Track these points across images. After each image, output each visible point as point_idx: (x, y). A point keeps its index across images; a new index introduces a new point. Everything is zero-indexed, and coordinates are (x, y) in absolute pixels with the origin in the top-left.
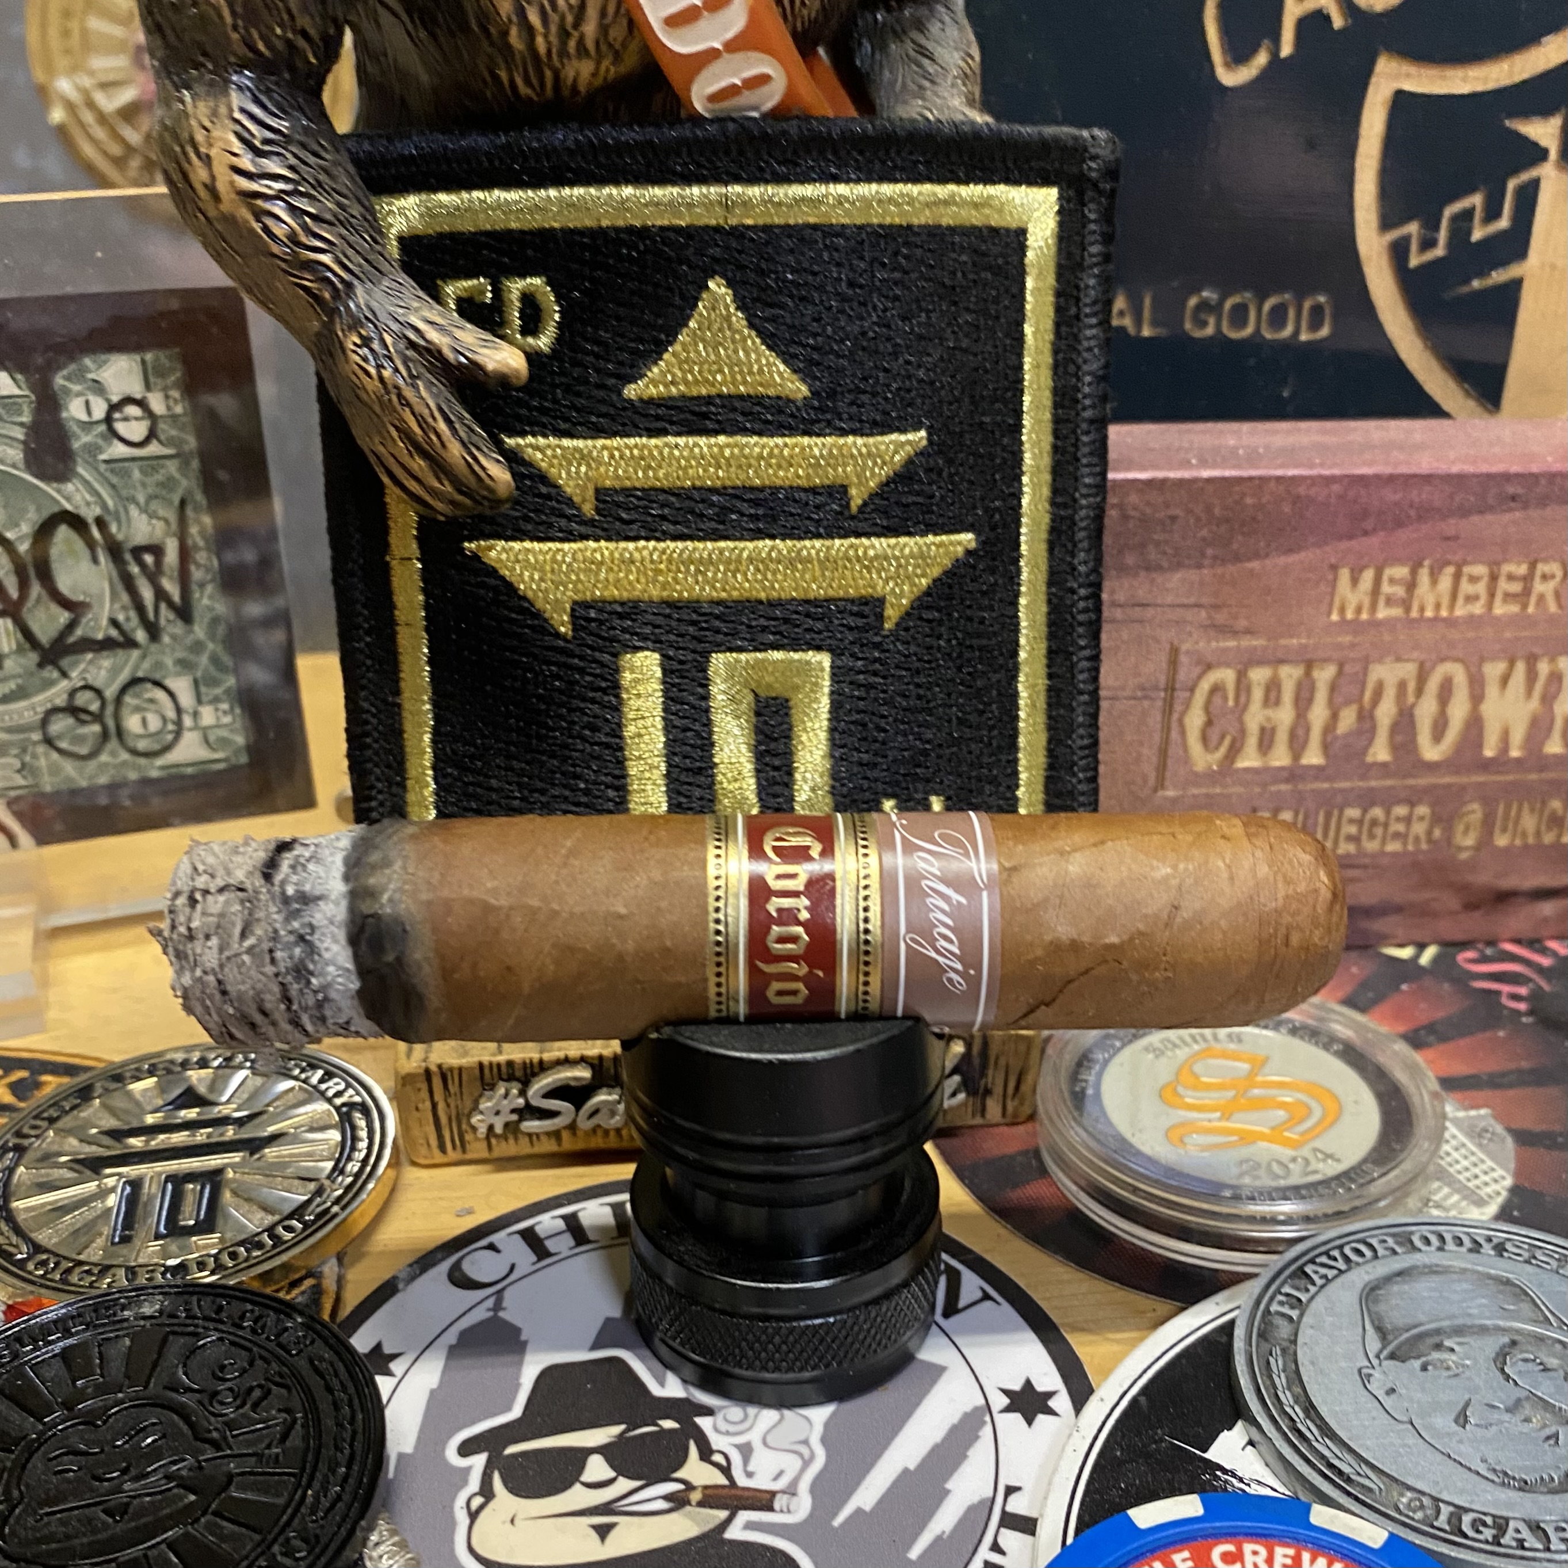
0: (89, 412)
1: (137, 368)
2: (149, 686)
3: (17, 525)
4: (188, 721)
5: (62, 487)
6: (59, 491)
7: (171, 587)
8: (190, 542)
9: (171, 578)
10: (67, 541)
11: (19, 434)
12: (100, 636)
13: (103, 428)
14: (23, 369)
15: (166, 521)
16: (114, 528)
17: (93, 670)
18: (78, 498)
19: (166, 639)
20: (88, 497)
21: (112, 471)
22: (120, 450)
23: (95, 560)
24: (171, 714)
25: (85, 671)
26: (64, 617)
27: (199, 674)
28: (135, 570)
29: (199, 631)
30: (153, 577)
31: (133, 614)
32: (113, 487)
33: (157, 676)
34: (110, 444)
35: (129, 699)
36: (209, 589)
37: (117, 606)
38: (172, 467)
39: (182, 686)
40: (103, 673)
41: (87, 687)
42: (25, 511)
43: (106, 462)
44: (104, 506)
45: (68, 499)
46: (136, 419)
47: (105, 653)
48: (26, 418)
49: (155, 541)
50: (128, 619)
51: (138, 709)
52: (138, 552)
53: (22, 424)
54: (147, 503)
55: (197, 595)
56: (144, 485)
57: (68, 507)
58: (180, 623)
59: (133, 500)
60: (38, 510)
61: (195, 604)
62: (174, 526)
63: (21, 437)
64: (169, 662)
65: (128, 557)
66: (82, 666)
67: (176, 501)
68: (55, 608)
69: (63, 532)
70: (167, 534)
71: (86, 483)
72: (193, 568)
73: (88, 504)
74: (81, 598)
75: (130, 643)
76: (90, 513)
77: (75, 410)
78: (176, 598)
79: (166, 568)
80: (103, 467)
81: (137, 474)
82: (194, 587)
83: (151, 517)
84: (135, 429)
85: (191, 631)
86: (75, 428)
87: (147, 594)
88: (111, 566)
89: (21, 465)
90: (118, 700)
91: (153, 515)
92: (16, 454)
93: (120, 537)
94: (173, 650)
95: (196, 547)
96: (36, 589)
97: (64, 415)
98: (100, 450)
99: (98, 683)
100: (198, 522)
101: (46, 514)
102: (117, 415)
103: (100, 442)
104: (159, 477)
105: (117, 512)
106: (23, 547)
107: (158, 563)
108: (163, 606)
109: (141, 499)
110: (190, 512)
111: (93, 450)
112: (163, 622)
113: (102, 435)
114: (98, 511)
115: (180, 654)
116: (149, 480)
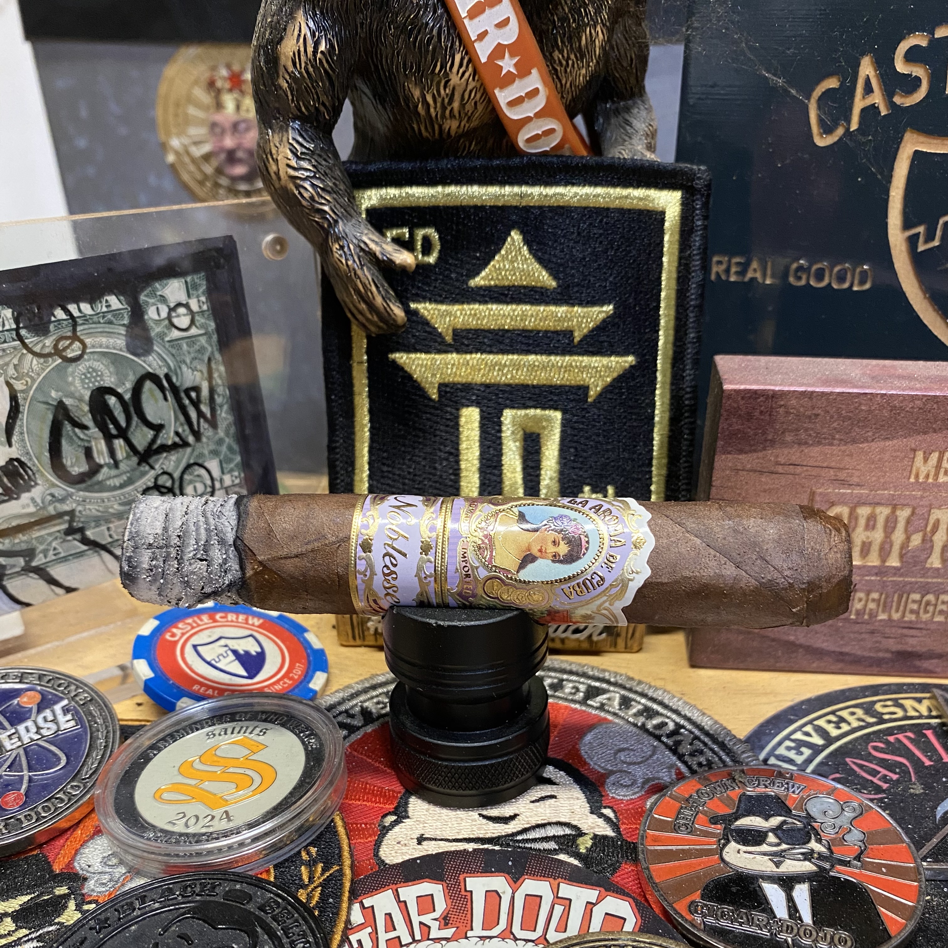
0: (159, 314)
1: (183, 287)
2: (196, 467)
3: (124, 384)
4: (217, 485)
5: (146, 359)
6: (144, 362)
7: (205, 409)
8: (214, 383)
9: (205, 404)
10: (150, 390)
11: (123, 331)
12: (170, 443)
13: (166, 322)
14: (123, 294)
15: (201, 371)
16: (174, 380)
17: (167, 462)
18: (155, 364)
19: (204, 440)
20: (160, 363)
21: (172, 347)
22: (176, 334)
23: (166, 399)
24: (209, 482)
25: (162, 464)
26: (150, 434)
27: (222, 457)
28: (187, 402)
29: (221, 433)
30: (196, 404)
31: (186, 427)
32: (173, 355)
33: (200, 461)
34: (170, 332)
35: (187, 477)
36: (225, 407)
37: (178, 424)
38: (203, 340)
39: (213, 465)
40: (172, 463)
41: (165, 473)
42: (128, 375)
43: (169, 341)
44: (169, 367)
45: (149, 366)
46: (184, 315)
47: (173, 452)
48: (126, 322)
49: (196, 384)
50: (184, 431)
51: (191, 482)
52: (187, 391)
53: (124, 325)
54: (191, 362)
55: (219, 412)
56: (189, 353)
57: (151, 371)
58: (211, 430)
59: (184, 362)
60: (134, 373)
61: (218, 417)
62: (206, 374)
63: (124, 333)
64: (206, 452)
65: (183, 395)
66: (161, 461)
67: (206, 360)
68: (145, 429)
69: (148, 385)
70: (202, 379)
71: (159, 354)
72: (216, 397)
73: (160, 367)
74: (159, 422)
75: (186, 444)
76: (161, 373)
77: (151, 313)
78: (209, 415)
79: (203, 399)
80: (167, 345)
81: (185, 347)
82: (218, 408)
83: (193, 371)
84: (183, 321)
85: (217, 433)
86: (151, 324)
87: (193, 414)
88: (174, 401)
89: (125, 349)
90: (181, 478)
91: (194, 370)
92: (121, 342)
93: (178, 384)
94: (208, 445)
95: (218, 385)
96: (135, 419)
97: (146, 317)
98: (165, 334)
99: (170, 470)
100: (218, 370)
101: (138, 376)
102: (174, 314)
103: (166, 331)
104: (197, 347)
105: (175, 370)
106: (127, 396)
107: (198, 396)
108: (202, 420)
109: (188, 361)
110: (213, 366)
111: (161, 336)
112: (202, 430)
113: (166, 326)
114: (166, 370)
115: (212, 447)
116: (192, 350)
